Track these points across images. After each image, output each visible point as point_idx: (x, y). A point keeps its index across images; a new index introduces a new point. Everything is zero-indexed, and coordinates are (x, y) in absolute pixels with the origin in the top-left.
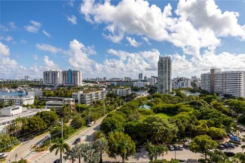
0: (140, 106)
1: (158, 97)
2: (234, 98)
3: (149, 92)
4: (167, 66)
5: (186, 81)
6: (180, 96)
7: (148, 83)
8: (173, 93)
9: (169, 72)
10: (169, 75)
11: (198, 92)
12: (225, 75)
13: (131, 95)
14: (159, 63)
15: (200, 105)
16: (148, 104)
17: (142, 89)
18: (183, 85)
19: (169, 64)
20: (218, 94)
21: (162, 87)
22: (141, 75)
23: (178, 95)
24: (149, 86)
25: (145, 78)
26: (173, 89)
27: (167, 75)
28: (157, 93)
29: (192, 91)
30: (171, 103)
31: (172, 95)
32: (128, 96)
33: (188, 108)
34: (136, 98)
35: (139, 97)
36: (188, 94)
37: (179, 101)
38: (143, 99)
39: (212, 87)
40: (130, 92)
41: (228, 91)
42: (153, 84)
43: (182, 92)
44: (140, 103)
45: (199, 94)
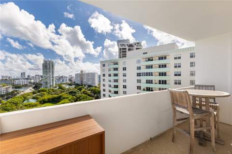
0: (24, 101)
1: (43, 91)
2: (93, 87)
3: (34, 88)
4: (51, 67)
5: (65, 78)
6: (62, 88)
7: (32, 81)
8: (56, 87)
9: (53, 72)
10: (53, 74)
11: (74, 85)
12: (88, 74)
13: (12, 92)
14: (43, 65)
15: (75, 93)
16: (34, 98)
17: (26, 86)
18: (63, 81)
19: (53, 66)
20: (85, 86)
21: (46, 83)
22: (23, 74)
23: (60, 88)
24: (34, 83)
25: (28, 76)
26: (56, 84)
27: (51, 74)
28: (42, 88)
29: (70, 85)
30: (55, 94)
31: (55, 89)
32: (7, 94)
33: (68, 96)
34: (18, 95)
35: (22, 93)
36: (67, 87)
37: (62, 92)
38: (28, 94)
39: (82, 82)
40: (11, 90)
41: (89, 83)
42: (38, 81)
43: (63, 86)
44: (25, 98)
45: (74, 86)
